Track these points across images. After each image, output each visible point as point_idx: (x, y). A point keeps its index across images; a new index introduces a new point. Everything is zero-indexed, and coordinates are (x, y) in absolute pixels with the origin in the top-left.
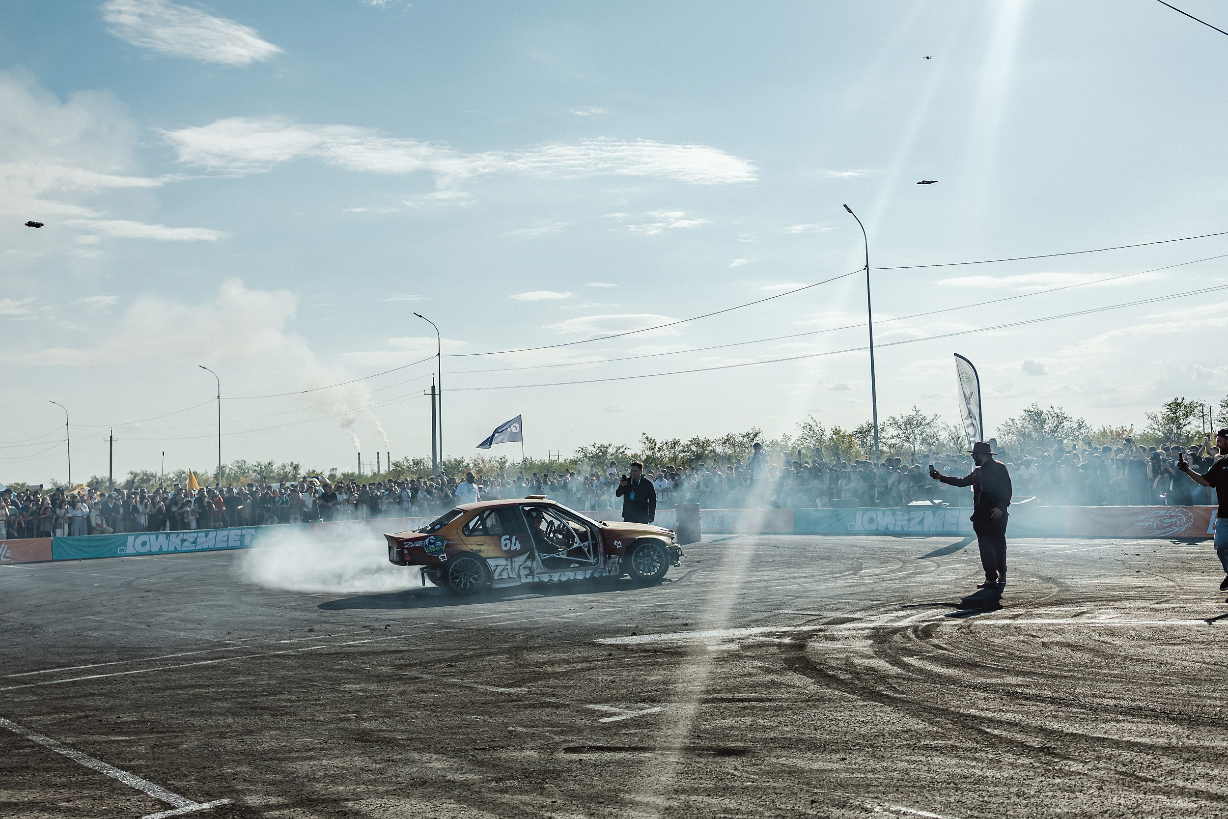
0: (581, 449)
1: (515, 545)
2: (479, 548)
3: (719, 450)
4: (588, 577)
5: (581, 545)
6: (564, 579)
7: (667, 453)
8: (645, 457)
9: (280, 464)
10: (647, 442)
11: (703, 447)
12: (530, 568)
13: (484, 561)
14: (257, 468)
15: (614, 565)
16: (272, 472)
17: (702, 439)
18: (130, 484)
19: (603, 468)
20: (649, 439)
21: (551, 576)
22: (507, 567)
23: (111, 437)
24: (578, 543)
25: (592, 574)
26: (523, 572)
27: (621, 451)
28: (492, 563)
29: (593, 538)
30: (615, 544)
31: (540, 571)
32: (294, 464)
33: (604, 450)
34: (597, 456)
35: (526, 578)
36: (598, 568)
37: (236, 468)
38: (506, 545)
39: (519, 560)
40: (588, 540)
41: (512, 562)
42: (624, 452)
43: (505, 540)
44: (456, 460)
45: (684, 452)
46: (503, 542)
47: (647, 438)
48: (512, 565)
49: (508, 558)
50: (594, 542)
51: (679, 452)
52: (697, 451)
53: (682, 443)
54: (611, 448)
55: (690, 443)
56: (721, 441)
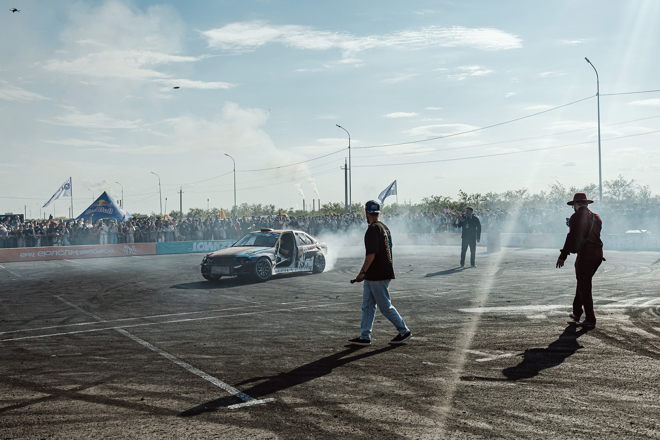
0: (425, 199)
3: (503, 200)
7: (473, 201)
8: (461, 203)
9: (265, 206)
10: (462, 195)
11: (494, 198)
14: (253, 207)
16: (261, 209)
17: (493, 193)
18: (189, 215)
23: (181, 191)
27: (447, 200)
32: (272, 205)
33: (438, 199)
34: (434, 202)
37: (242, 207)
42: (449, 200)
44: (356, 204)
45: (483, 200)
47: (462, 193)
51: (480, 201)
52: (490, 200)
53: (482, 195)
54: (442, 198)
55: (486, 196)
56: (504, 195)
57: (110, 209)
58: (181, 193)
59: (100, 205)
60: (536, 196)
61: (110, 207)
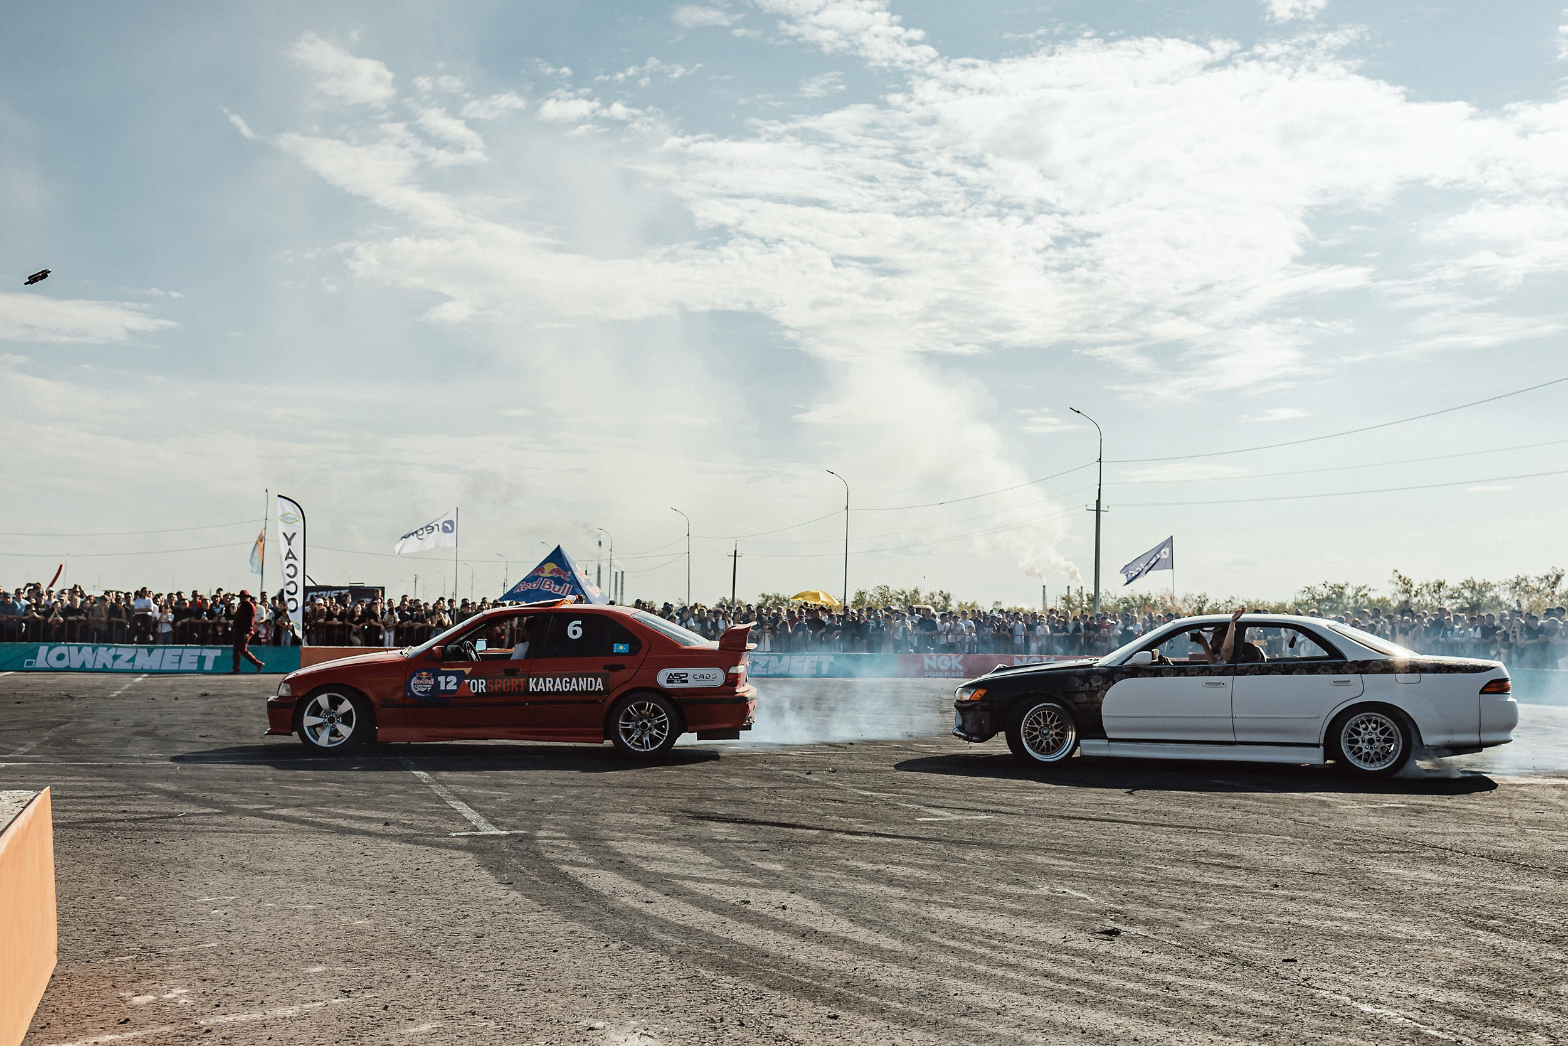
0: (1307, 590)
3: (1505, 596)
7: (1428, 598)
8: (1397, 602)
9: (927, 593)
10: (1400, 583)
11: (1481, 592)
14: (900, 597)
17: (1479, 581)
20: (1402, 579)
27: (1363, 593)
32: (944, 593)
33: (1339, 592)
34: (1328, 598)
37: (878, 596)
42: (1366, 595)
44: (1141, 597)
45: (1452, 597)
47: (1400, 577)
51: (1447, 598)
52: (1472, 598)
53: (1451, 585)
54: (1350, 589)
55: (1461, 586)
56: (1508, 586)
57: (566, 586)
58: (735, 556)
59: (546, 574)
61: (566, 582)
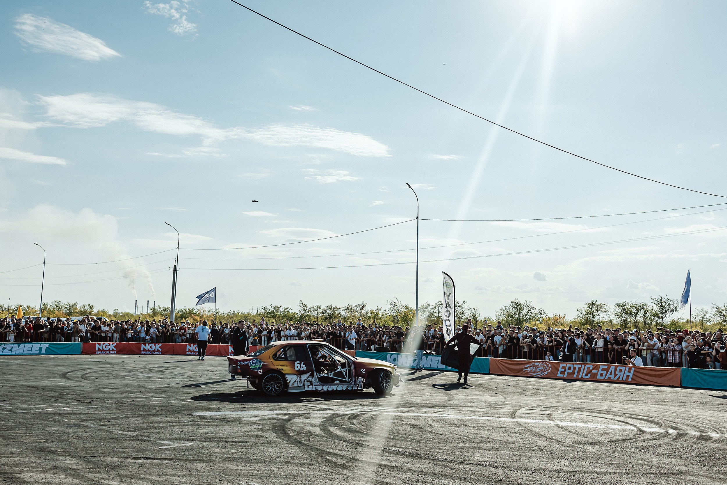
0: (264, 308)
1: (303, 367)
2: (281, 367)
3: (343, 313)
4: (344, 389)
5: (342, 370)
6: (330, 389)
7: (313, 313)
8: (301, 314)
9: (82, 305)
10: (302, 306)
11: (334, 311)
12: (311, 382)
13: (283, 375)
14: (67, 306)
15: (360, 383)
16: (76, 309)
17: (333, 306)
19: (275, 320)
20: (303, 304)
21: (323, 387)
22: (297, 380)
24: (340, 369)
25: (347, 388)
26: (307, 384)
27: (287, 310)
28: (288, 377)
29: (349, 366)
30: (361, 371)
31: (317, 384)
32: (91, 305)
33: (277, 309)
34: (272, 312)
35: (308, 387)
36: (350, 384)
37: (54, 305)
38: (297, 367)
39: (304, 377)
40: (346, 367)
41: (300, 377)
43: (297, 364)
45: (322, 313)
46: (296, 365)
47: (302, 304)
48: (300, 379)
49: (298, 375)
50: (349, 369)
52: (330, 313)
53: (322, 308)
54: (281, 308)
55: (326, 308)
56: (344, 308)
60: (372, 312)
